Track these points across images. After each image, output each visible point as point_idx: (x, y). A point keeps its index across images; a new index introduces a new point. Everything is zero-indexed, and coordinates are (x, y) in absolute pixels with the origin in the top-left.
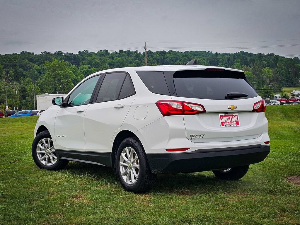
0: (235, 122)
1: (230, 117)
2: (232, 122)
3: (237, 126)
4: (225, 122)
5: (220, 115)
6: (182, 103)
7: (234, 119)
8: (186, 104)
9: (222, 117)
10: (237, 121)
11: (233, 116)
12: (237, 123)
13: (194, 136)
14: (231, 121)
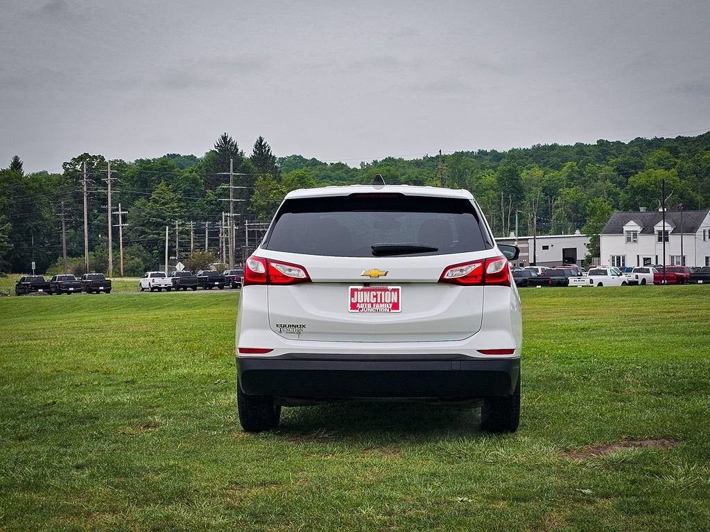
0: (391, 303)
1: (379, 293)
2: (381, 302)
3: (392, 311)
4: (363, 303)
5: (351, 287)
6: (266, 262)
7: (389, 297)
8: (274, 265)
9: (356, 293)
10: (396, 301)
11: (387, 290)
12: (395, 306)
13: (285, 326)
14: (379, 301)
